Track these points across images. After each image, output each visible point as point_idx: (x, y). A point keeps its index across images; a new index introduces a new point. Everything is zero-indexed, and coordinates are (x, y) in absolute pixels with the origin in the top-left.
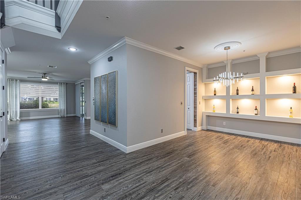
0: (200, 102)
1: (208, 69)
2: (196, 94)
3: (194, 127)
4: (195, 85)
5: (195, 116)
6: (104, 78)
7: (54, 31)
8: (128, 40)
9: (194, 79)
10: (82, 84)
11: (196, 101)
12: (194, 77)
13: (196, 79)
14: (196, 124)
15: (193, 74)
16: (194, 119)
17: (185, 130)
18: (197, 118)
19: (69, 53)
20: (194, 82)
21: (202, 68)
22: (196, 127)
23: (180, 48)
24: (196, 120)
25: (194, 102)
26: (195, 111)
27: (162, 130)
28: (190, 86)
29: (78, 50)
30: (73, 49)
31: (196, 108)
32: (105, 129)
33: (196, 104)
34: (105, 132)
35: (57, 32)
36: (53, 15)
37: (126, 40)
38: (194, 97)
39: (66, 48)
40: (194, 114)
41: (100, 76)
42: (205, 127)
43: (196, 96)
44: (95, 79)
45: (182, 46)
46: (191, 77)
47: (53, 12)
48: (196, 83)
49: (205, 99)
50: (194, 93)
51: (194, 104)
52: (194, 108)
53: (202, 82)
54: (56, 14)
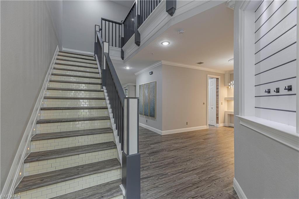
0: (222, 103)
1: (230, 74)
2: (218, 96)
3: (217, 123)
4: (217, 89)
5: (217, 114)
6: (147, 86)
7: (120, 60)
8: (163, 62)
9: (217, 84)
10: (126, 88)
11: (218, 101)
12: (217, 82)
13: (218, 83)
14: (218, 121)
15: (216, 79)
16: (217, 117)
17: (207, 125)
18: (219, 116)
19: (126, 70)
20: (217, 86)
21: (224, 74)
22: (218, 123)
23: (200, 63)
24: (218, 117)
25: (217, 103)
26: (217, 110)
27: (187, 123)
28: (213, 89)
29: (131, 68)
30: (128, 68)
31: (218, 107)
32: (147, 120)
33: (218, 104)
34: (147, 122)
35: (122, 60)
36: (120, 51)
37: (162, 62)
38: (217, 98)
39: (124, 68)
40: (217, 113)
41: (144, 84)
42: (227, 124)
43: (218, 98)
44: (140, 86)
45: (201, 62)
46: (214, 82)
47: (120, 49)
48: (218, 87)
49: (227, 101)
50: (217, 95)
51: (217, 104)
52: (217, 107)
53: (225, 86)
54: (122, 50)
